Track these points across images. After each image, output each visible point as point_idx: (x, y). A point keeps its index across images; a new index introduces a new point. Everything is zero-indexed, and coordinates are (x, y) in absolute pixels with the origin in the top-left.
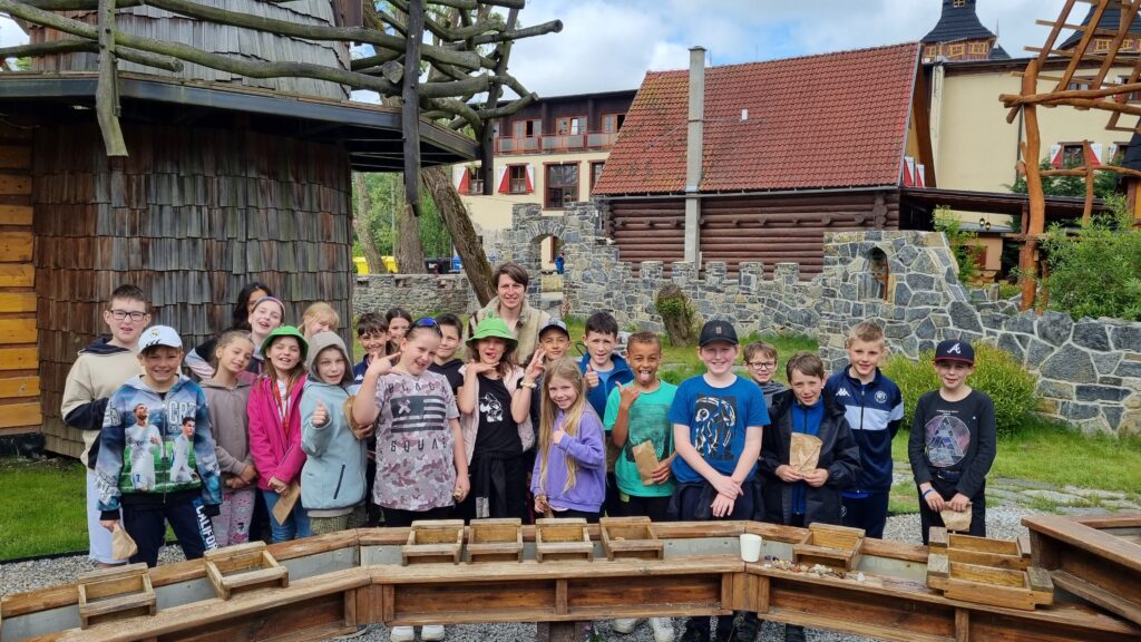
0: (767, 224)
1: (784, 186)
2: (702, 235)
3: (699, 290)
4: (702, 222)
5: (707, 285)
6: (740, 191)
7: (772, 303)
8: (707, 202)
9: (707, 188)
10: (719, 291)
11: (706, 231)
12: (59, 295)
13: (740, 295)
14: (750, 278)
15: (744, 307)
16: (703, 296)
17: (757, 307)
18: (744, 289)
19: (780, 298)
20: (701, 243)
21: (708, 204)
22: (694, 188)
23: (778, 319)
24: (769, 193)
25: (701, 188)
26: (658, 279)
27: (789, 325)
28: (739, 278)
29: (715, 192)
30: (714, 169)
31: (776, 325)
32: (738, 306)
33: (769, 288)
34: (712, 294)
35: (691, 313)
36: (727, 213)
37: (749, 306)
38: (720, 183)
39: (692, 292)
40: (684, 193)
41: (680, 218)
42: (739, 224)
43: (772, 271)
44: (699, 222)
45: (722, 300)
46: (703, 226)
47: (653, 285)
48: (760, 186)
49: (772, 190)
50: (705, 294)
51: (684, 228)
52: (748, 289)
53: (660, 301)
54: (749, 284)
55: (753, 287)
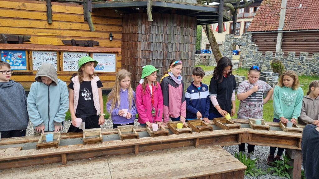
0: (306, 41)
1: (313, 28)
2: (282, 44)
3: (285, 61)
5: (288, 59)
6: (297, 30)
7: (311, 66)
8: (285, 34)
9: (286, 29)
10: (292, 61)
11: (284, 43)
12: (127, 56)
13: (299, 63)
14: (303, 57)
15: (301, 66)
16: (286, 63)
17: (305, 66)
18: (301, 61)
19: (314, 64)
20: (282, 46)
22: (281, 29)
23: (313, 71)
24: (308, 31)
25: (283, 29)
26: (271, 57)
27: (316, 73)
28: (300, 58)
29: (288, 30)
30: (288, 23)
31: (312, 73)
32: (298, 66)
33: (310, 61)
34: (289, 62)
35: (282, 68)
36: (292, 37)
37: (302, 66)
38: (290, 28)
39: (282, 61)
40: (278, 31)
41: (275, 39)
42: (296, 41)
43: (312, 56)
44: (282, 40)
45: (293, 64)
47: (269, 59)
48: (304, 29)
49: (309, 30)
51: (276, 42)
52: (302, 61)
53: (273, 64)
54: (303, 59)
55: (304, 60)
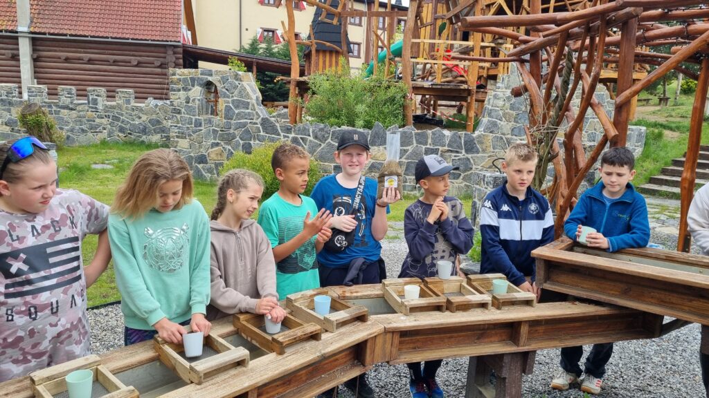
0: (90, 61)
1: (101, 35)
2: (35, 67)
3: (54, 108)
4: (35, 56)
5: (61, 104)
6: (66, 35)
7: (116, 118)
8: (37, 42)
9: (37, 30)
10: (72, 109)
11: (38, 63)
13: (89, 113)
14: (97, 99)
15: (94, 121)
16: (57, 113)
17: (104, 121)
18: (92, 108)
19: (122, 115)
20: (35, 72)
21: (38, 43)
22: (26, 29)
23: (122, 130)
24: (89, 38)
25: (32, 29)
26: (14, 99)
27: (130, 134)
28: (88, 100)
29: (44, 34)
30: (41, 16)
31: (120, 134)
32: (88, 121)
33: (113, 107)
34: (66, 111)
35: (52, 126)
36: (55, 51)
37: (98, 120)
38: (48, 28)
39: (48, 109)
40: (17, 32)
41: (15, 52)
42: (67, 60)
43: (115, 97)
44: (32, 56)
45: (75, 116)
46: (35, 60)
47: (10, 103)
48: (81, 33)
49: (91, 37)
50: (59, 111)
51: (19, 60)
52: (96, 108)
53: (23, 116)
54: (97, 104)
55: (100, 107)
